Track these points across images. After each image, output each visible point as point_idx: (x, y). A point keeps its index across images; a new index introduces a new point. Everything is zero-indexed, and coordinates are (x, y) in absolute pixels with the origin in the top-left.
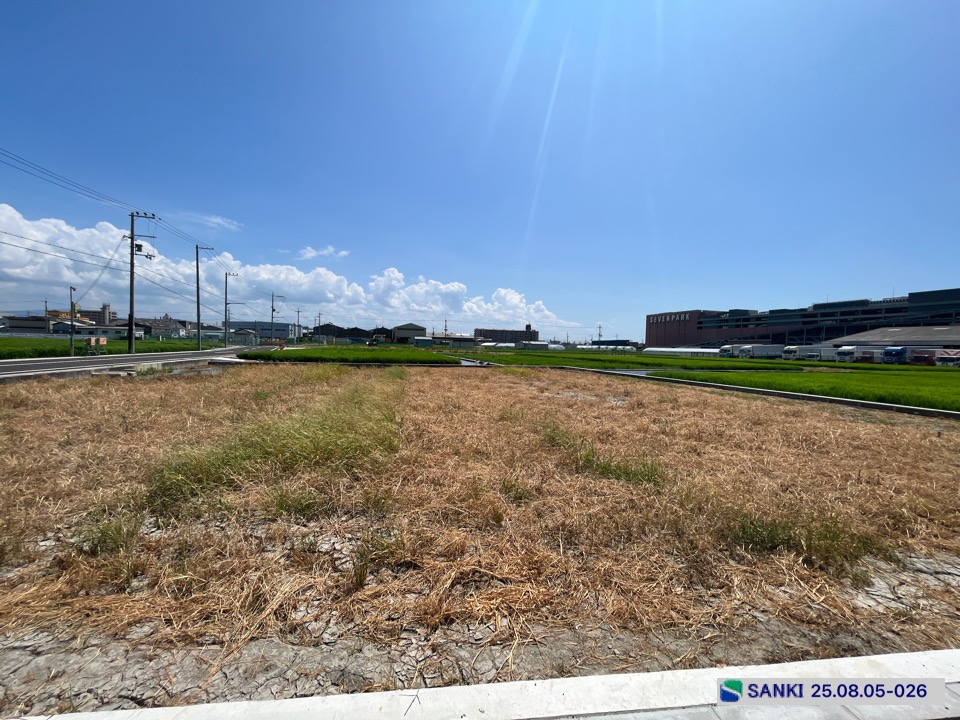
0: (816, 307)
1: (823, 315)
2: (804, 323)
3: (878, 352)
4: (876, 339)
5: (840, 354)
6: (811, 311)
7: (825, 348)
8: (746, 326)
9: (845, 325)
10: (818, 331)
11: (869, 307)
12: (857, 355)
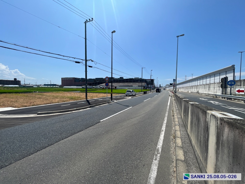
0: (96, 78)
1: (97, 80)
2: (94, 81)
3: (105, 87)
4: (104, 85)
5: (100, 87)
7: (98, 86)
8: (84, 82)
9: (100, 82)
10: (97, 83)
12: (102, 88)
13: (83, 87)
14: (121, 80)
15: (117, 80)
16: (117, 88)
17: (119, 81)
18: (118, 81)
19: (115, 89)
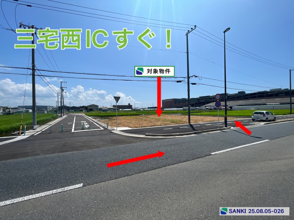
0: (200, 97)
1: (201, 99)
2: (198, 101)
3: (213, 108)
4: (212, 105)
5: (206, 108)
6: (199, 98)
7: (203, 107)
8: (185, 102)
10: (200, 103)
11: (210, 97)
12: (209, 108)
13: (184, 109)
14: (241, 97)
15: (234, 96)
16: (233, 108)
17: (238, 97)
18: (235, 98)
19: (230, 110)
